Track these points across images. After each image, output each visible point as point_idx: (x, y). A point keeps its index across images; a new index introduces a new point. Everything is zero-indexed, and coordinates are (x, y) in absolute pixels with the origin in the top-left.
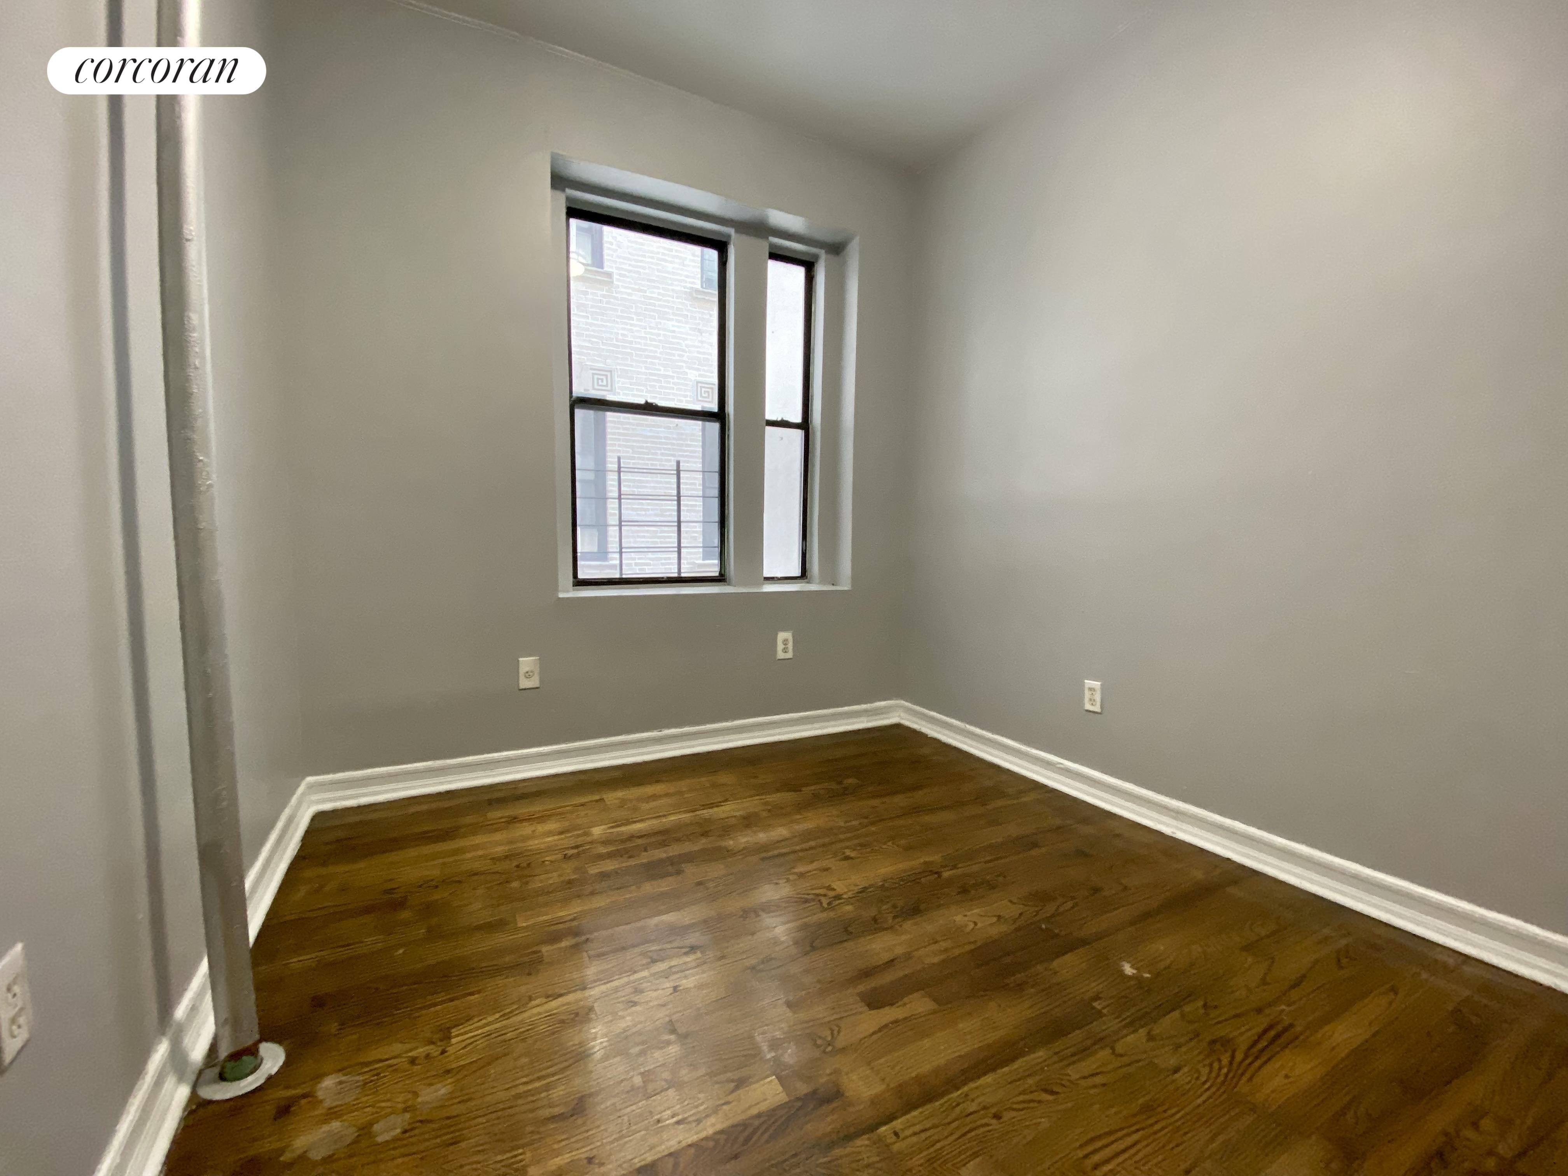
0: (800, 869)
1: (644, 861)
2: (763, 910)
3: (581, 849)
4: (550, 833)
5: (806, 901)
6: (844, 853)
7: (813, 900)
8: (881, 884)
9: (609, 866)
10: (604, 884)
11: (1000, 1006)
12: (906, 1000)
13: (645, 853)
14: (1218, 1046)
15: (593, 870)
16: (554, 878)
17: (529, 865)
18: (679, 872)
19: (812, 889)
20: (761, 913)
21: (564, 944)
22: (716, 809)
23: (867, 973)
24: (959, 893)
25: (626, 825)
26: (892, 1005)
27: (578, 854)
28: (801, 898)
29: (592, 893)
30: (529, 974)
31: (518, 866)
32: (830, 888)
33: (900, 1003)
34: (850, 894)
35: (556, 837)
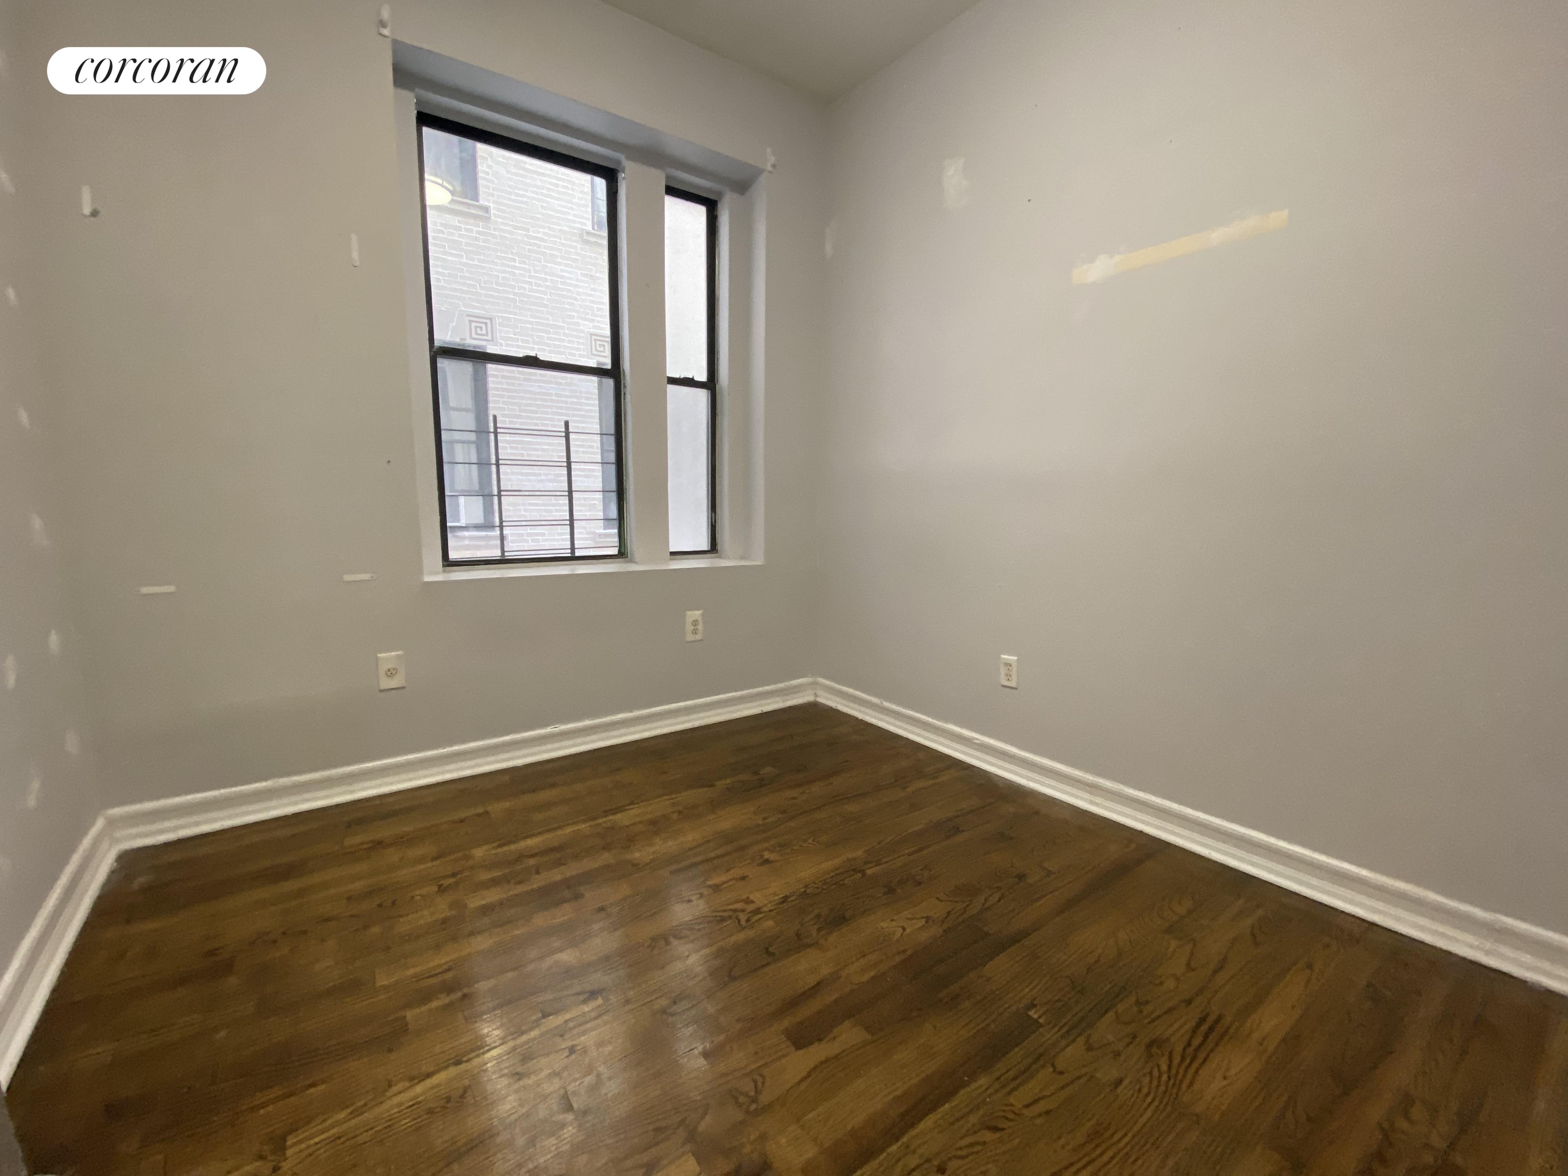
0: (715, 880)
1: (535, 886)
2: (675, 937)
3: (459, 876)
4: (422, 859)
5: (723, 920)
6: (762, 856)
7: (730, 917)
8: (803, 890)
9: (492, 896)
10: (486, 920)
11: (935, 1027)
12: (836, 1031)
13: (537, 876)
14: (1154, 1050)
15: (475, 902)
16: (425, 917)
17: (394, 903)
18: (577, 897)
19: (729, 904)
20: (671, 939)
21: (435, 1004)
22: (619, 816)
23: (793, 1003)
24: (885, 894)
25: (514, 842)
26: (820, 1040)
27: (456, 884)
28: (716, 916)
29: (471, 934)
30: (390, 1050)
31: (380, 906)
32: (748, 901)
33: (831, 1036)
34: (770, 907)
35: (429, 865)
